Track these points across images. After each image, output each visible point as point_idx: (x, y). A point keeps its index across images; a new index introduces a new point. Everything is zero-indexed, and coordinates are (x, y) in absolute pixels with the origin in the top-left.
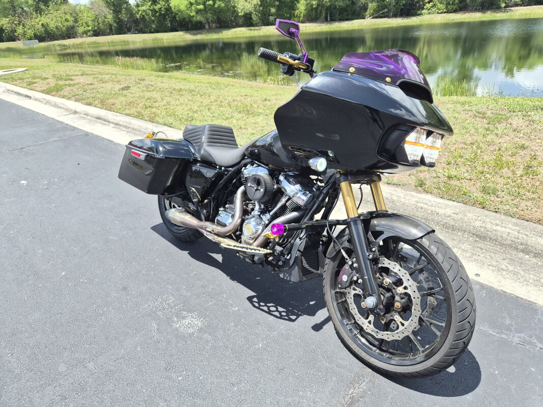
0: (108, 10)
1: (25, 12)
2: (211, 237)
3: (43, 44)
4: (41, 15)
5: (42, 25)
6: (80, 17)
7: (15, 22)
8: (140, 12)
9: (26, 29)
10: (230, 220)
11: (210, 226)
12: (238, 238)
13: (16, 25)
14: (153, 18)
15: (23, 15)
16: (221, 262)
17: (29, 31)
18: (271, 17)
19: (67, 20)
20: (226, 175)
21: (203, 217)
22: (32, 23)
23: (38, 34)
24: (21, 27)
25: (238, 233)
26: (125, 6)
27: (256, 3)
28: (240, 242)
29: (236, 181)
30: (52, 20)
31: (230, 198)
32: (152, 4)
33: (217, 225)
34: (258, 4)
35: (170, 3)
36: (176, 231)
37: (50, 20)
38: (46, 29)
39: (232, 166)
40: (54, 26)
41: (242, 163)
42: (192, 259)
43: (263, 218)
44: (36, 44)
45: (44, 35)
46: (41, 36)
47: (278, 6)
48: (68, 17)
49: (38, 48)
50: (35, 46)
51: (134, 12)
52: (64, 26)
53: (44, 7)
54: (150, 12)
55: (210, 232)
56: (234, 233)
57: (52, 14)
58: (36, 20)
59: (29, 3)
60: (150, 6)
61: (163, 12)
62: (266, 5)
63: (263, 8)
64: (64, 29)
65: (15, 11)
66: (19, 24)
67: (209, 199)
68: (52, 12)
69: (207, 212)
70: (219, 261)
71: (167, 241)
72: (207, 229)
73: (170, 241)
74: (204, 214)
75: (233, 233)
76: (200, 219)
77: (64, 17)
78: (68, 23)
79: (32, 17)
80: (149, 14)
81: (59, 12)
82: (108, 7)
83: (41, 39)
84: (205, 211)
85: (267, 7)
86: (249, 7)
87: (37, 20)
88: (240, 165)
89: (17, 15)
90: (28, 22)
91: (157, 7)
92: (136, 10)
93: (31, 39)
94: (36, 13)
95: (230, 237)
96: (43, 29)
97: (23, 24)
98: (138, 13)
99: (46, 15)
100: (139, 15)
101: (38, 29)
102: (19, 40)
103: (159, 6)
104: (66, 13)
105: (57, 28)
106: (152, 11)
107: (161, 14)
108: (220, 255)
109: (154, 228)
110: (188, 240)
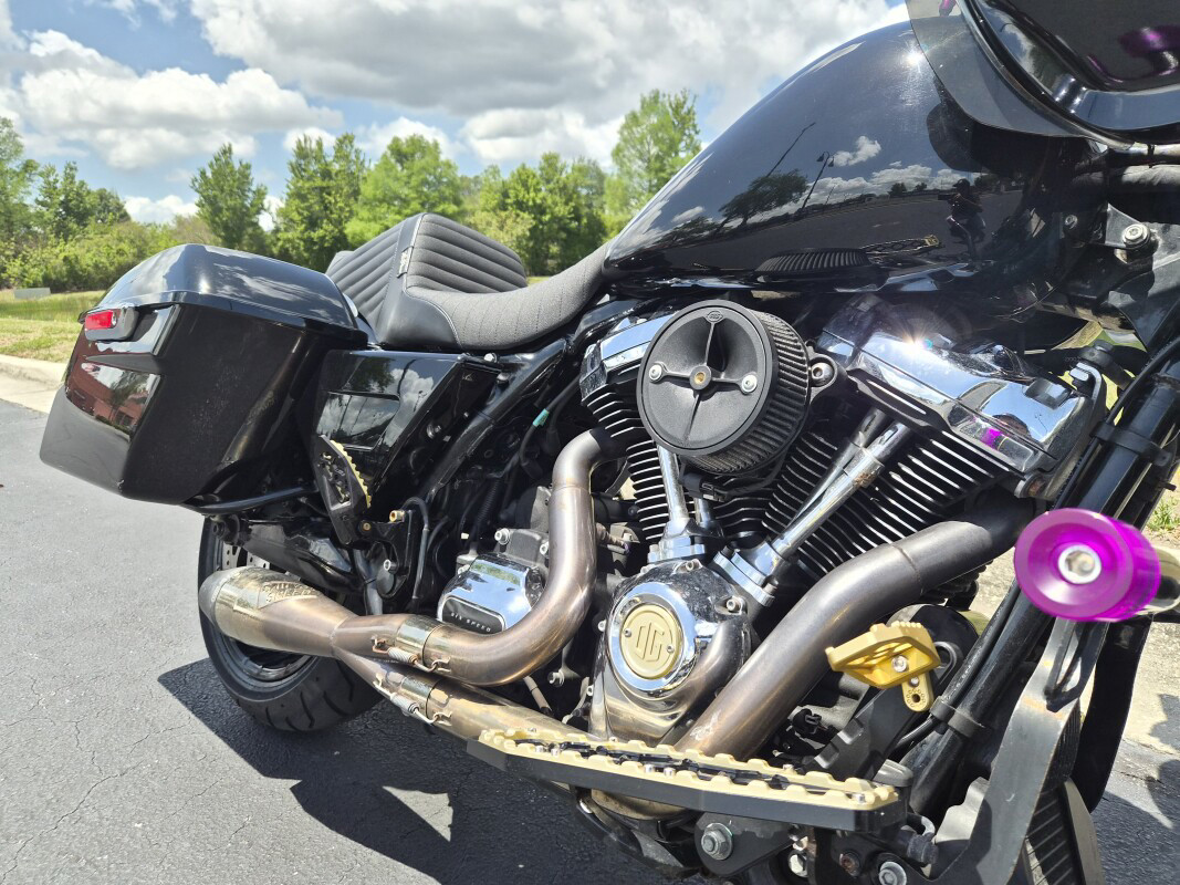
0: (213, 236)
1: (35, 234)
2: (407, 696)
3: (59, 297)
4: (66, 240)
5: (66, 259)
6: (150, 248)
7: (7, 253)
8: (280, 243)
9: (27, 267)
10: (520, 602)
11: (408, 635)
12: (564, 704)
13: (7, 257)
14: (306, 255)
15: (27, 240)
16: (447, 834)
17: (35, 270)
18: (550, 262)
19: (120, 252)
20: (505, 385)
21: (375, 600)
22: (44, 256)
23: (54, 277)
24: (18, 262)
25: (560, 674)
26: (250, 230)
27: (520, 233)
28: (582, 724)
29: (550, 416)
30: (88, 251)
31: (514, 505)
32: (306, 229)
33: (449, 630)
34: (524, 235)
35: (345, 228)
36: (251, 684)
37: (83, 251)
38: (72, 267)
39: (533, 343)
40: (90, 262)
41: (582, 326)
42: (308, 819)
43: (734, 574)
44: (45, 296)
45: (66, 279)
46: (57, 280)
47: (565, 241)
48: (125, 246)
49: (46, 304)
50: (41, 300)
51: (268, 241)
52: (112, 264)
53: (75, 226)
54: (302, 243)
55: (406, 668)
56: (541, 675)
57: (91, 239)
58: (53, 250)
59: (45, 218)
60: (302, 232)
61: (326, 245)
62: (541, 238)
63: (535, 243)
64: (112, 269)
65: (11, 231)
66: (15, 257)
67: (413, 507)
68: (91, 235)
69: (397, 573)
70: (435, 833)
71: (211, 734)
72: (395, 652)
73: (222, 733)
74: (380, 589)
75: (534, 674)
76: (359, 607)
77: (117, 245)
78: (121, 259)
79: (47, 245)
80: (298, 248)
81: (106, 236)
82: (214, 231)
83: (56, 286)
84: (388, 565)
85: (543, 241)
86: (507, 240)
87: (57, 250)
88: (574, 337)
89: (13, 239)
90: (36, 254)
91: (316, 235)
92: (273, 238)
93: (35, 285)
94: (57, 236)
95: (517, 695)
96: (64, 268)
97: (24, 256)
98: (275, 245)
99: (78, 240)
100: (278, 248)
101: (54, 268)
102: (9, 287)
103: (320, 232)
104: (120, 240)
105: (96, 266)
106: (304, 241)
107: (322, 249)
108: (442, 799)
109: (175, 681)
110: (302, 723)
